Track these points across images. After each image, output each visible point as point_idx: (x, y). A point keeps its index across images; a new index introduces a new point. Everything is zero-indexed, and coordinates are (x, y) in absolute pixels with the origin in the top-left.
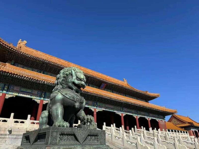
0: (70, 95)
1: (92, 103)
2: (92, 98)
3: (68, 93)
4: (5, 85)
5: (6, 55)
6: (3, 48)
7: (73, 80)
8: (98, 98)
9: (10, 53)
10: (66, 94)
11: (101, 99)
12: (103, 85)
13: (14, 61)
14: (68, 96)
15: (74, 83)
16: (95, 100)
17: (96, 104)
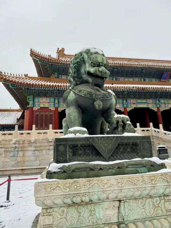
0: (85, 92)
1: (153, 101)
2: (152, 95)
3: (83, 89)
4: (55, 99)
5: (48, 69)
6: (45, 63)
7: (87, 69)
8: (161, 94)
9: (51, 66)
10: (80, 91)
11: (166, 94)
12: (166, 74)
13: (57, 73)
14: (83, 94)
15: (89, 74)
16: (157, 98)
17: (159, 102)
